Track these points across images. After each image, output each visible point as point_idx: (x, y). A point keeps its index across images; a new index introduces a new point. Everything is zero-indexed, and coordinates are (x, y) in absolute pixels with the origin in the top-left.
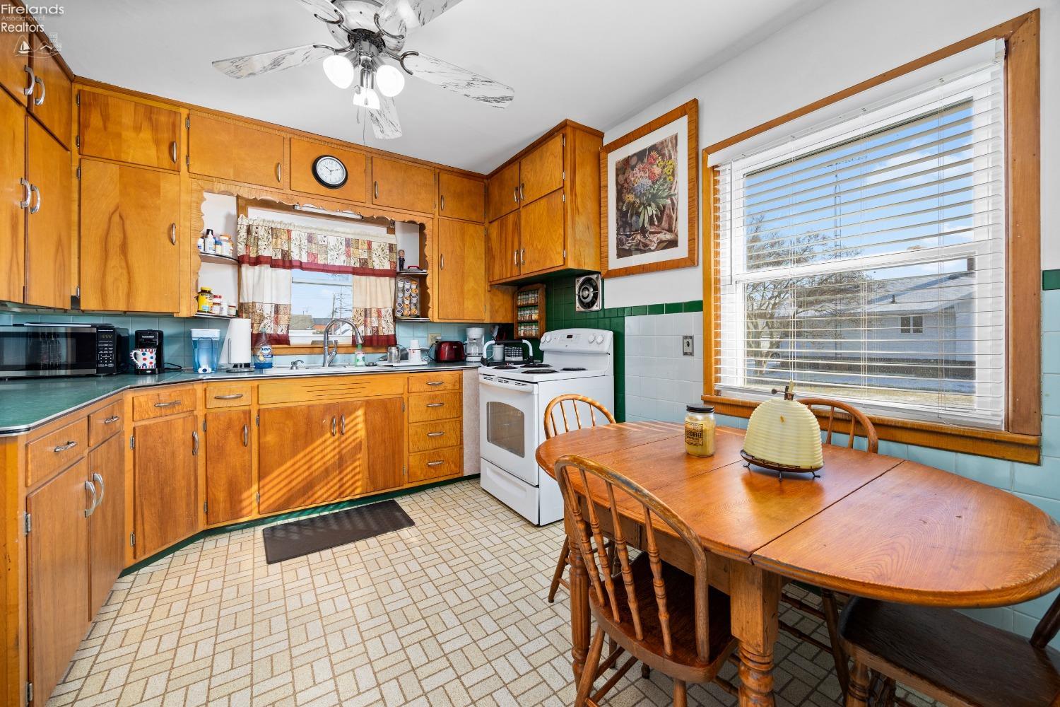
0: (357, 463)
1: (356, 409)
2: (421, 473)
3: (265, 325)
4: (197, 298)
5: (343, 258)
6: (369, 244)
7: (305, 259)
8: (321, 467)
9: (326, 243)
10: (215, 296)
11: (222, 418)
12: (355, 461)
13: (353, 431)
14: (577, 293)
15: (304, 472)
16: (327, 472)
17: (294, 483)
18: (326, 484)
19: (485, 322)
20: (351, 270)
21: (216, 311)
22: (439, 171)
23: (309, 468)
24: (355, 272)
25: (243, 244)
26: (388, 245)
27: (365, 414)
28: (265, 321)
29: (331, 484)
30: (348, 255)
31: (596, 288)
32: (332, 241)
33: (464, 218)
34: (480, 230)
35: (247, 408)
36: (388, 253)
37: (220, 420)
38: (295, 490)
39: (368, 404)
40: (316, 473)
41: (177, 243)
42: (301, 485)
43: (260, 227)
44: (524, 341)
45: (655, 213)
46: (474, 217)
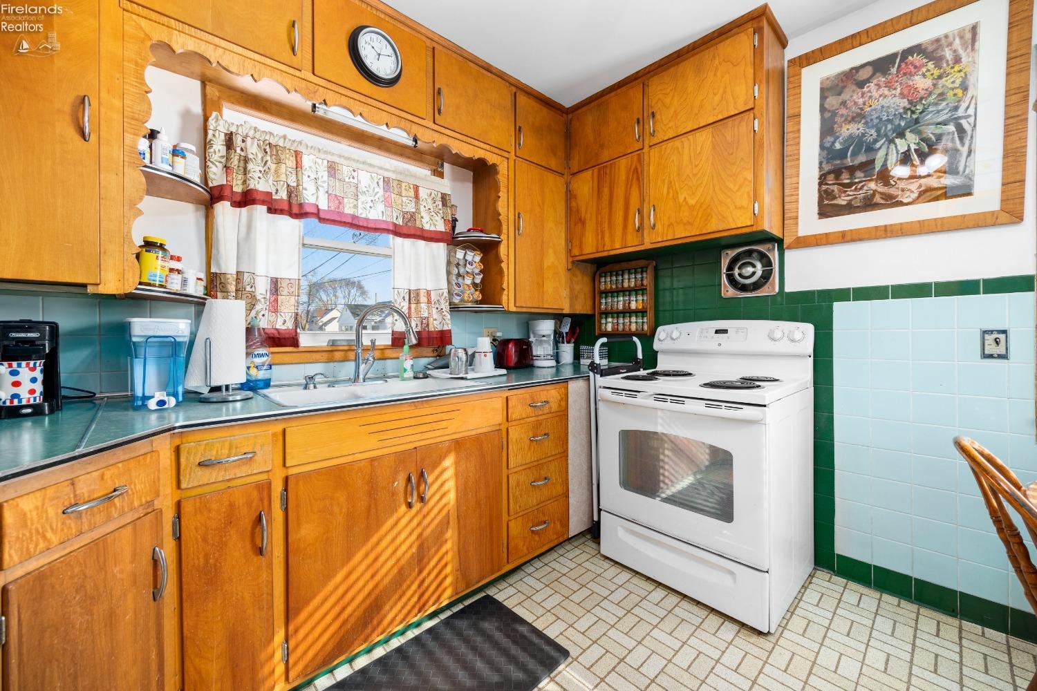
0: (444, 550)
1: (442, 458)
2: (524, 545)
3: (257, 313)
4: (138, 256)
5: (381, 207)
6: (416, 188)
7: (323, 205)
8: (392, 568)
9: (355, 181)
10: (172, 256)
11: (214, 506)
12: (441, 546)
13: (437, 497)
14: (724, 270)
15: (367, 582)
16: (400, 579)
17: (349, 610)
18: (401, 597)
19: (564, 312)
20: (391, 228)
21: (175, 284)
23: (373, 576)
24: (397, 232)
25: (220, 166)
26: (440, 195)
27: (457, 463)
28: (258, 307)
29: (408, 594)
30: (388, 204)
31: (767, 263)
32: (364, 179)
33: (543, 164)
34: (560, 182)
35: (264, 477)
36: (440, 207)
37: (210, 510)
38: (352, 621)
39: (458, 445)
40: (386, 581)
41: (93, 138)
42: (361, 610)
43: (249, 140)
45: (913, 147)
46: (553, 164)
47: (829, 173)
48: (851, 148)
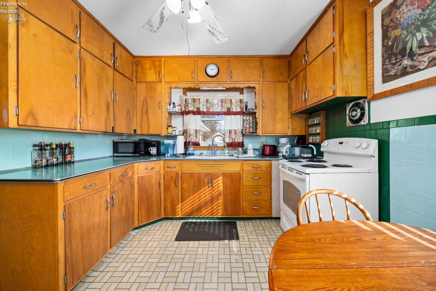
0: (219, 201)
1: (218, 177)
2: (249, 211)
3: (191, 138)
4: (167, 128)
5: (220, 108)
6: (231, 100)
7: (205, 110)
8: (204, 200)
9: (213, 102)
10: (174, 127)
11: (169, 175)
12: (218, 200)
13: (217, 187)
14: (347, 113)
15: (197, 202)
16: (206, 204)
17: (193, 206)
18: (206, 209)
19: (288, 135)
20: (223, 113)
21: (174, 133)
22: (261, 59)
23: (199, 201)
24: (225, 114)
25: (184, 106)
26: (239, 100)
27: (223, 179)
28: (192, 137)
29: (208, 209)
30: (222, 106)
31: (363, 109)
32: (216, 101)
33: (276, 80)
34: (286, 85)
35: (177, 172)
36: (239, 104)
37: (168, 176)
38: (194, 209)
39: (224, 174)
40: (202, 203)
41: (161, 109)
42: (197, 207)
43: (189, 99)
44: (310, 145)
45: (425, 36)
46: (281, 79)
47: (386, 58)
48: (396, 43)
